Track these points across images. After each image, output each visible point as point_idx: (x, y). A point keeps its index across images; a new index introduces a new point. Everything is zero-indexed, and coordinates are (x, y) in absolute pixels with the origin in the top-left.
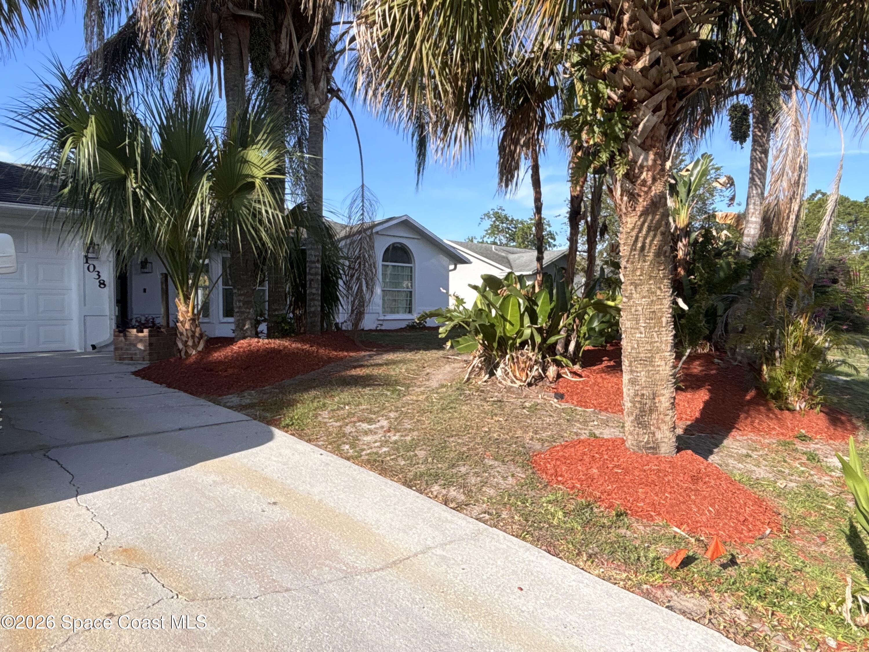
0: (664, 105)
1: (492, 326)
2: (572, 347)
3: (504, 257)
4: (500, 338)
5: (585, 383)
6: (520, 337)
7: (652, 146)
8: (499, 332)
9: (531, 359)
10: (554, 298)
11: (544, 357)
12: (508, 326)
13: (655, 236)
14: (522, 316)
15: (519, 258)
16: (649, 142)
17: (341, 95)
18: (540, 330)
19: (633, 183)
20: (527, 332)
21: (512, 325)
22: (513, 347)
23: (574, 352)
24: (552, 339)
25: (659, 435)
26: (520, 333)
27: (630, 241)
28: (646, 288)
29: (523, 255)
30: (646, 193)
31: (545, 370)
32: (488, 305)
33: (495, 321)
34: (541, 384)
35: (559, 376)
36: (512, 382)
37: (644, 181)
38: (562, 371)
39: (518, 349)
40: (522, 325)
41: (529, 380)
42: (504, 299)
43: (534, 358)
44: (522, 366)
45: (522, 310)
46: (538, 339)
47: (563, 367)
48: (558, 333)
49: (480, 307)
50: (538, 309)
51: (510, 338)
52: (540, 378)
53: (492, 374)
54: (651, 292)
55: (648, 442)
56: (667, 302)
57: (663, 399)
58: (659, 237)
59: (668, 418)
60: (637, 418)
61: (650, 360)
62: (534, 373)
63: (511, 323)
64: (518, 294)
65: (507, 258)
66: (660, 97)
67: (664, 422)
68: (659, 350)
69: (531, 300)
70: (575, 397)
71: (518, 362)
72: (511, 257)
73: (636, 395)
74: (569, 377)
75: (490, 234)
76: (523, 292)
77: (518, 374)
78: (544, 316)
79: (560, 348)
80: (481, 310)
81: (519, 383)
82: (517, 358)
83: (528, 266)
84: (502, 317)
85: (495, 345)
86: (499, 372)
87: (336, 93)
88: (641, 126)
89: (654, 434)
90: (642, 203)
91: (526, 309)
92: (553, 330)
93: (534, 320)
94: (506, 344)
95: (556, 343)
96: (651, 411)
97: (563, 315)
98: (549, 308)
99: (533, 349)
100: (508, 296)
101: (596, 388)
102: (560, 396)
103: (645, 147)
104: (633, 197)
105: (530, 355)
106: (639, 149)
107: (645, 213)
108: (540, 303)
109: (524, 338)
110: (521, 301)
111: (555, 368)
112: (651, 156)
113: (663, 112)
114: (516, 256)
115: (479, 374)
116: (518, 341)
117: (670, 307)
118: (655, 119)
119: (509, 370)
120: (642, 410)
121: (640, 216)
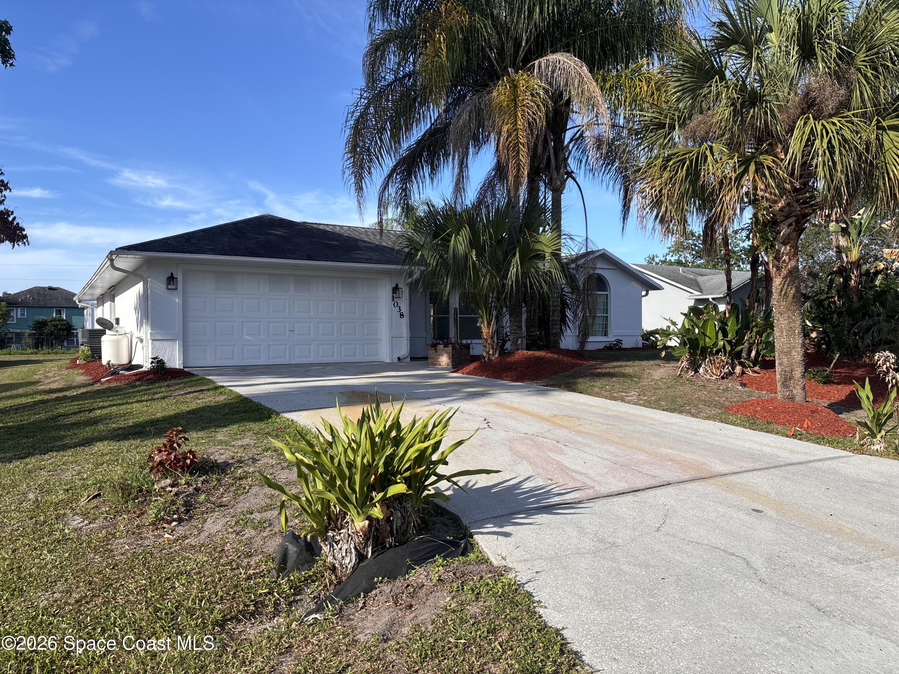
0: (794, 223)
1: (697, 339)
2: (753, 353)
3: (692, 280)
4: (702, 347)
5: (762, 378)
6: (716, 347)
7: (788, 243)
8: (701, 343)
9: (723, 361)
10: (740, 321)
11: (732, 361)
12: (707, 339)
13: (791, 288)
14: (717, 333)
15: (709, 280)
16: (786, 241)
17: (574, 175)
18: (729, 342)
19: (779, 261)
20: (721, 343)
21: (710, 339)
22: (711, 354)
23: (755, 358)
24: (739, 348)
25: (795, 392)
26: (715, 344)
27: (778, 291)
28: (786, 315)
29: (713, 277)
30: (786, 266)
31: (733, 368)
32: (693, 326)
33: (698, 337)
34: (730, 378)
35: (743, 373)
36: (711, 376)
37: (785, 260)
38: (745, 370)
39: (714, 355)
40: (717, 338)
41: (722, 374)
42: (705, 322)
43: (725, 361)
44: (718, 365)
45: (717, 329)
46: (728, 348)
47: (746, 368)
48: (743, 344)
49: (687, 327)
50: (728, 329)
51: (709, 348)
52: (731, 374)
53: (696, 371)
54: (789, 317)
55: (788, 396)
56: (799, 322)
57: (797, 373)
58: (794, 289)
59: (800, 383)
60: (783, 383)
61: (789, 353)
62: (726, 370)
63: (709, 337)
64: (714, 319)
65: (696, 281)
66: (790, 220)
67: (797, 385)
68: (794, 347)
69: (723, 322)
70: (754, 385)
71: (714, 363)
72: (700, 279)
73: (782, 371)
74: (751, 373)
75: (673, 252)
76: (718, 317)
77: (714, 372)
78: (733, 333)
79: (744, 354)
80: (688, 329)
81: (715, 377)
82: (714, 360)
83: (719, 289)
84: (703, 333)
85: (699, 352)
86: (701, 370)
87: (570, 174)
88: (782, 233)
89: (792, 391)
90: (784, 272)
91: (720, 328)
92: (740, 342)
93: (725, 334)
94: (706, 351)
95: (741, 351)
96: (790, 379)
97: (747, 332)
98: (736, 328)
99: (725, 355)
100: (707, 320)
101: (769, 380)
102: (744, 385)
103: (784, 243)
104: (779, 269)
105: (723, 358)
106: (782, 245)
107: (785, 278)
108: (729, 325)
109: (718, 347)
110: (716, 323)
111: (740, 367)
112: (788, 248)
113: (793, 227)
114: (706, 278)
115: (687, 372)
116: (715, 349)
117: (800, 325)
118: (789, 230)
119: (708, 369)
120: (785, 379)
121: (783, 278)
